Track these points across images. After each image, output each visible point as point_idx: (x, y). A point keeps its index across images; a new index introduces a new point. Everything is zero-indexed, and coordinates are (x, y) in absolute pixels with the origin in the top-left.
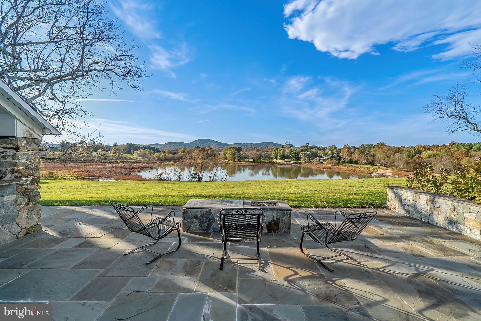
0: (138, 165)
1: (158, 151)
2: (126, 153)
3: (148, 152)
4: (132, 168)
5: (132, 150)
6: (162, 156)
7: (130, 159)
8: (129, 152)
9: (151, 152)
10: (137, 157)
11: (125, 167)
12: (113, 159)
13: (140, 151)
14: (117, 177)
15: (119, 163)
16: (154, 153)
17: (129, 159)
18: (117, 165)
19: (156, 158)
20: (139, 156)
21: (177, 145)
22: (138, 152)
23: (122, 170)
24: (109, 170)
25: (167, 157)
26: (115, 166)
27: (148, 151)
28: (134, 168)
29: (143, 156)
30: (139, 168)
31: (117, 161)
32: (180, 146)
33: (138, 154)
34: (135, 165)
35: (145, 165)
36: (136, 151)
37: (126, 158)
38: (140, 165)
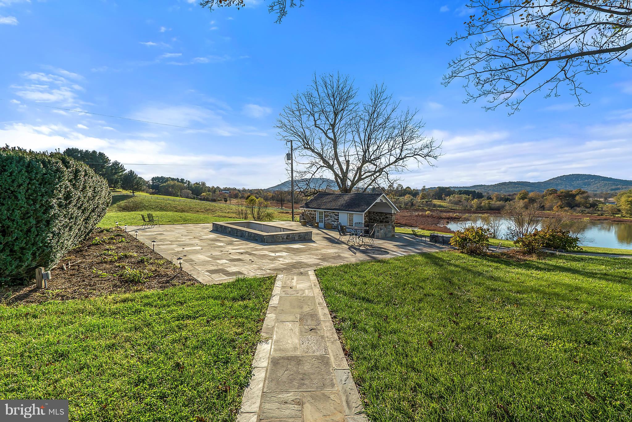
0: (448, 215)
1: (479, 196)
2: (436, 199)
3: (464, 198)
4: (441, 218)
5: (443, 196)
6: (485, 203)
7: (440, 206)
8: (440, 198)
9: (469, 199)
10: (448, 204)
11: (432, 216)
12: (420, 207)
13: (454, 197)
14: (422, 226)
15: (427, 211)
16: (473, 200)
17: (438, 207)
18: (424, 213)
19: (475, 206)
20: (452, 203)
21: (517, 186)
22: (451, 198)
23: (429, 220)
24: (415, 218)
25: (493, 206)
26: (422, 215)
27: (464, 196)
28: (442, 219)
29: (457, 203)
30: (448, 218)
31: (425, 208)
32: (521, 187)
33: (450, 201)
34: (444, 215)
35: (457, 215)
36: (448, 197)
37: (435, 206)
38: (451, 214)
